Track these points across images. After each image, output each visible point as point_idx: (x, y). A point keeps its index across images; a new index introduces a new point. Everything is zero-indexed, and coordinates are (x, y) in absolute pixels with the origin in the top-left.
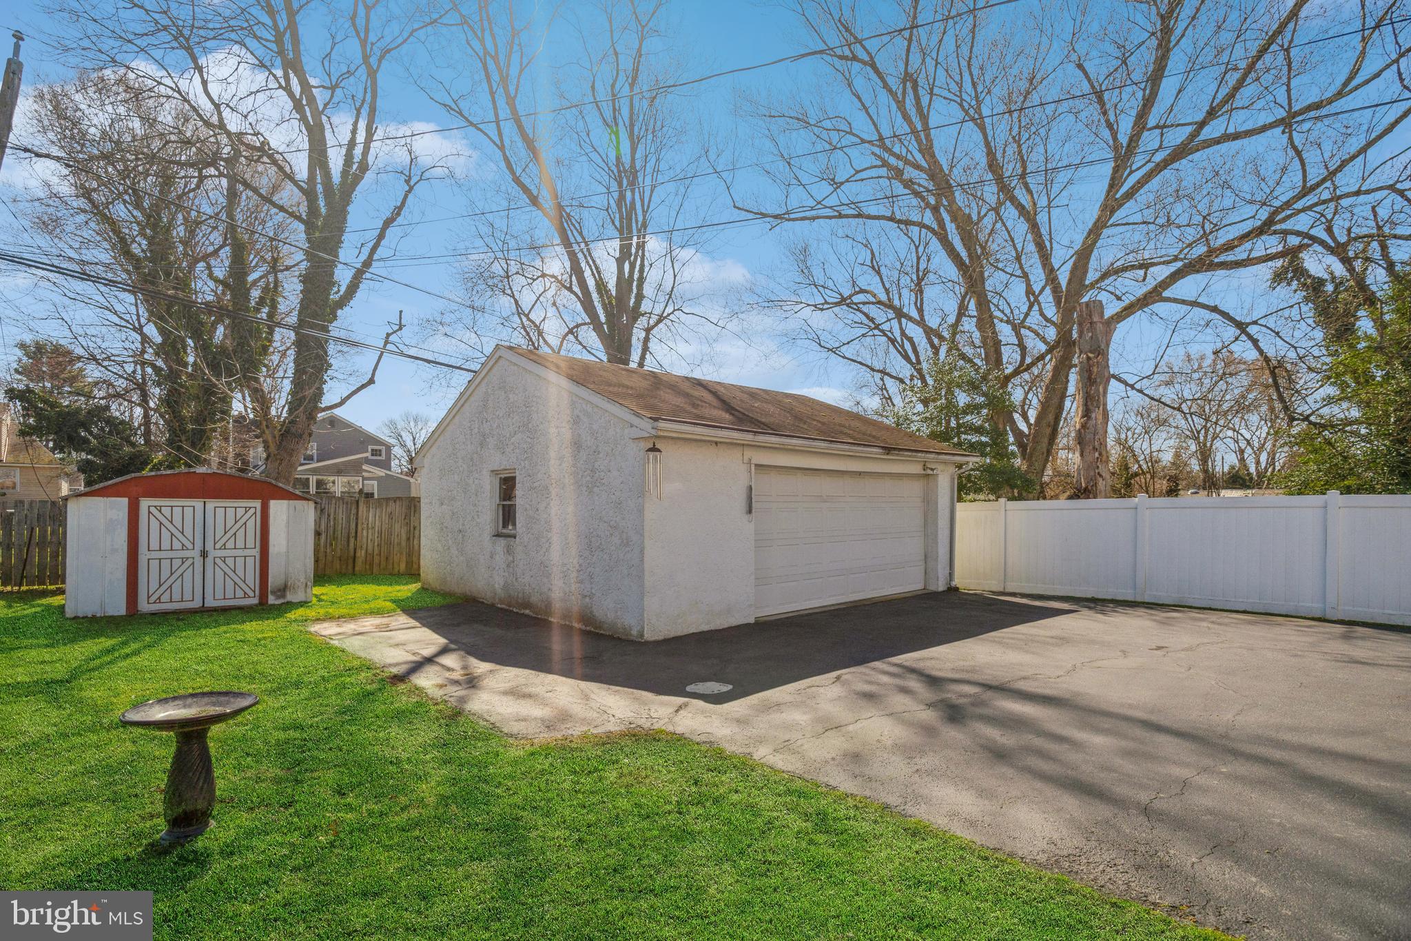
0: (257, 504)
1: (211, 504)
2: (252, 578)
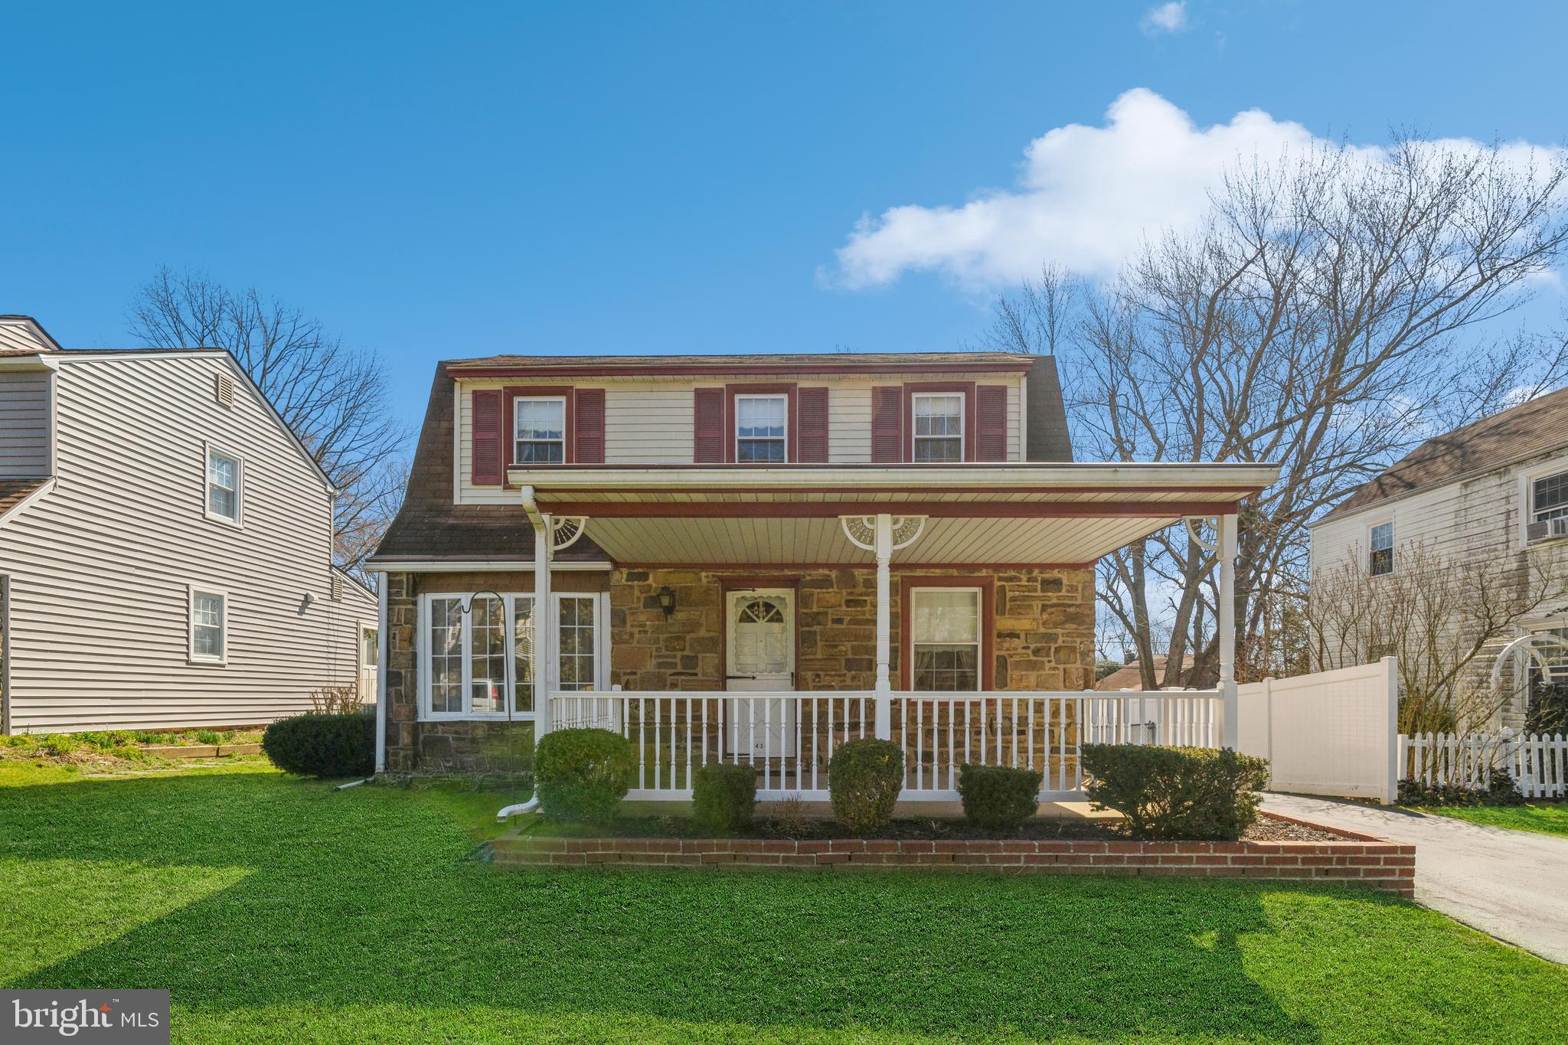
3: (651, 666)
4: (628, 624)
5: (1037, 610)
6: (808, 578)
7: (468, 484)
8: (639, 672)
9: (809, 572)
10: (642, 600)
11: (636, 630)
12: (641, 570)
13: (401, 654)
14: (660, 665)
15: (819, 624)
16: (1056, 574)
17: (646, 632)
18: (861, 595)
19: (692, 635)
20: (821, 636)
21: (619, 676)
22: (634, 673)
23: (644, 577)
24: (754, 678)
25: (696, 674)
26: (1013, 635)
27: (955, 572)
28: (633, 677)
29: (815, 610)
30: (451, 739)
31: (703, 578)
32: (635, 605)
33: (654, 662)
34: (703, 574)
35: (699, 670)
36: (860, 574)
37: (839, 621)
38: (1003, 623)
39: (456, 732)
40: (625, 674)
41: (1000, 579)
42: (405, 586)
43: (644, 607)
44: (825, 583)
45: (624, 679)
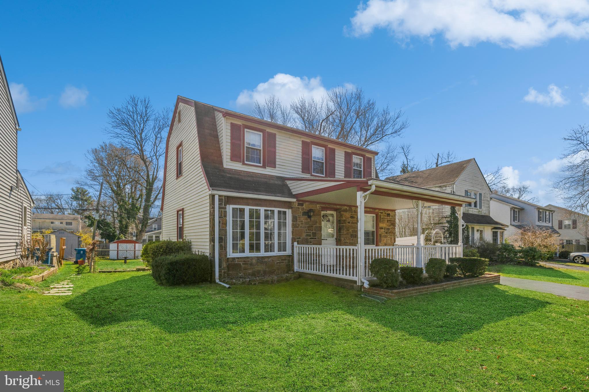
0: (134, 244)
1: (128, 244)
2: (133, 255)
3: (304, 235)
4: (298, 221)
5: (386, 221)
6: (342, 209)
7: (229, 160)
8: (301, 238)
9: (343, 207)
10: (302, 213)
11: (300, 223)
12: (302, 202)
13: (223, 230)
14: (307, 235)
15: (345, 223)
16: (389, 212)
17: (303, 224)
18: (353, 215)
19: (315, 226)
20: (346, 227)
21: (295, 239)
22: (300, 238)
23: (302, 205)
24: (327, 240)
25: (316, 239)
26: (382, 228)
27: (371, 210)
28: (299, 239)
29: (344, 219)
30: (242, 264)
31: (318, 207)
32: (300, 215)
33: (305, 234)
34: (318, 205)
35: (317, 237)
36: (353, 208)
37: (349, 223)
38: (381, 225)
39: (244, 261)
40: (297, 238)
41: (380, 213)
42: (224, 201)
43: (303, 215)
44: (346, 211)
45: (297, 240)
